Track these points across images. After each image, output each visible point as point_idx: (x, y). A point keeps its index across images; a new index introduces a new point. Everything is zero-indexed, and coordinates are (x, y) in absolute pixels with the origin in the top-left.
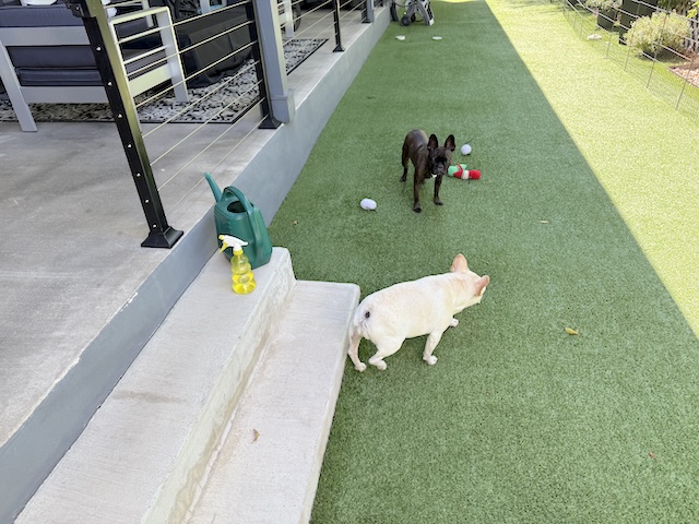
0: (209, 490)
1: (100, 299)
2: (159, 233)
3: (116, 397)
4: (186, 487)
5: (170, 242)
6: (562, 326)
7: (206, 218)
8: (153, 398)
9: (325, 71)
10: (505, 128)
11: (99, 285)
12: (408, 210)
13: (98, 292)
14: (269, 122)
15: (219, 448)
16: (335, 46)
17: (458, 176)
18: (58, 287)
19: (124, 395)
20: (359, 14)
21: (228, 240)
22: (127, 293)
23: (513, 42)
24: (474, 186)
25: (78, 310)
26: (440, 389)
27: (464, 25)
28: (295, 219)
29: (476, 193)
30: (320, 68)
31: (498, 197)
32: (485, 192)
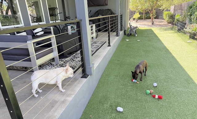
10: (167, 76)
14: (84, 76)
27: (146, 36)
28: (91, 114)
29: (162, 106)
30: (103, 52)
31: (172, 109)
32: (166, 106)
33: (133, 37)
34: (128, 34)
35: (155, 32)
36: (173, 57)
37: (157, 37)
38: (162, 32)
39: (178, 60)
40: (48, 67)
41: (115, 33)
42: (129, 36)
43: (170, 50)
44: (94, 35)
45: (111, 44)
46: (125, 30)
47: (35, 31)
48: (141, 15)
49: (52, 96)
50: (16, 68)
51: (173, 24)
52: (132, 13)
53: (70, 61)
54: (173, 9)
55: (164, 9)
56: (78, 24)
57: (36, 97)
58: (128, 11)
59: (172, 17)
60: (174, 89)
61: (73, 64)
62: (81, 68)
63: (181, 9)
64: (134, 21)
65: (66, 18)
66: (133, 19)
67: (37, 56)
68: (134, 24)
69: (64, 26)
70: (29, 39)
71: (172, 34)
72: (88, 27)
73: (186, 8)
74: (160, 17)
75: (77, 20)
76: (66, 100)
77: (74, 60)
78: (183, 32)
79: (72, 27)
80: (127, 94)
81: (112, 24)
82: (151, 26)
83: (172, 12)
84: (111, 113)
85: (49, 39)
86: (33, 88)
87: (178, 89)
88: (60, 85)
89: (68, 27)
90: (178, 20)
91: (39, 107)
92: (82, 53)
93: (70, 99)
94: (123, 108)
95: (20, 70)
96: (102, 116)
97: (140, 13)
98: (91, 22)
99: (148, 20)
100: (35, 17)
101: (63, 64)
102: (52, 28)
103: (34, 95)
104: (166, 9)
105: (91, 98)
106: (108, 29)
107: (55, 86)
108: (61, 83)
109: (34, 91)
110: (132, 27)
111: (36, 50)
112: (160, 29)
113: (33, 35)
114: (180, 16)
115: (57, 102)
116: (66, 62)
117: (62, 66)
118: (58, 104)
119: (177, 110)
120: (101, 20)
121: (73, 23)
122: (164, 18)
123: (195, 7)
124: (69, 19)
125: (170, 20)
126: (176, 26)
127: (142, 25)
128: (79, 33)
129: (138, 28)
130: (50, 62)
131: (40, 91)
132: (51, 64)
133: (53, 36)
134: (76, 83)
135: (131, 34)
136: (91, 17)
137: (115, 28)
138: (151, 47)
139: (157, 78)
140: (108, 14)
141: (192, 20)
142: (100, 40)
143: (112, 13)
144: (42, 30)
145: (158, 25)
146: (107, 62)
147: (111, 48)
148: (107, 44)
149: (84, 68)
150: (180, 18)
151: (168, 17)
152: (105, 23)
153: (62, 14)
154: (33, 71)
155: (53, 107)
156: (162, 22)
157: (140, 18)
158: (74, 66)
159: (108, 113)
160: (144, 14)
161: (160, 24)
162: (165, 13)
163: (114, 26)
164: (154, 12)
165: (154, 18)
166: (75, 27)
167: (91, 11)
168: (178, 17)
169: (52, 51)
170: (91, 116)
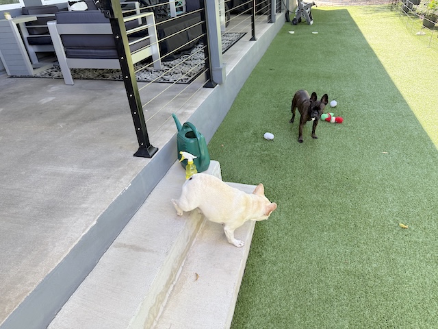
0: (168, 309)
1: (109, 186)
2: (145, 149)
3: (115, 246)
4: (154, 305)
5: (151, 154)
6: (397, 222)
7: (172, 141)
8: (138, 249)
9: (245, 52)
10: (359, 91)
11: (108, 178)
12: (295, 141)
13: (108, 182)
14: (210, 84)
15: (174, 283)
16: (251, 37)
17: (328, 120)
18: (84, 178)
19: (120, 246)
20: (266, 17)
21: (185, 155)
22: (125, 183)
23: (365, 36)
24: (338, 127)
25: (96, 192)
26: (314, 257)
27: (332, 25)
31: (354, 135)
32: (346, 131)
33: (305, 26)
34: (294, 20)
38: (368, 16)
42: (295, 24)
46: (288, 12)
60: (366, 110)
82: (347, 3)
84: (254, 141)
96: (240, 146)
102: (137, 4)
110: (302, 3)
112: (366, 9)
127: (328, 2)
132: (147, 71)
138: (340, 45)
147: (256, 43)
159: (250, 142)
166: (183, 3)
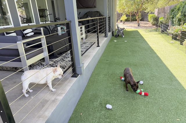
10: (152, 74)
14: (75, 75)
17: (140, 93)
27: (133, 37)
28: (81, 112)
29: (148, 102)
30: (93, 52)
31: (157, 105)
32: (152, 102)
33: (121, 38)
34: (116, 35)
35: (141, 33)
36: (158, 57)
37: (143, 38)
38: (147, 33)
39: (162, 59)
40: (38, 67)
41: (104, 34)
42: (117, 37)
43: (154, 50)
44: (84, 36)
45: (100, 45)
46: (113, 32)
47: (25, 32)
48: (128, 17)
49: (43, 95)
50: (6, 69)
51: (157, 26)
52: (120, 15)
53: (61, 61)
54: (157, 12)
55: (148, 12)
56: (68, 25)
57: (27, 96)
58: (116, 13)
59: (156, 19)
60: (159, 86)
61: (63, 64)
62: (71, 68)
63: (164, 12)
64: (121, 23)
65: (56, 19)
66: (120, 20)
67: (27, 56)
68: (121, 26)
69: (54, 27)
70: (19, 39)
71: (156, 35)
72: (78, 28)
73: (168, 11)
74: (145, 19)
75: (66, 21)
76: (56, 99)
77: (64, 61)
78: (166, 34)
79: (62, 28)
80: (116, 92)
81: (101, 25)
82: (137, 28)
83: (156, 14)
84: (100, 110)
85: (39, 40)
86: (23, 88)
87: (163, 86)
88: (50, 85)
89: (58, 28)
90: (161, 22)
91: (30, 107)
92: (72, 53)
93: (60, 98)
94: (112, 105)
95: (10, 71)
96: (92, 114)
97: (127, 15)
98: (80, 24)
99: (134, 22)
100: (25, 18)
101: (53, 64)
102: (42, 29)
103: (24, 95)
104: (151, 12)
105: (81, 96)
106: (96, 31)
107: (45, 85)
108: (51, 83)
109: (24, 91)
110: (119, 28)
111: (26, 51)
112: (145, 30)
113: (23, 36)
114: (164, 19)
115: (48, 101)
116: (56, 62)
117: (52, 66)
118: (49, 103)
119: (162, 106)
120: (90, 21)
121: (63, 24)
122: (149, 20)
123: (176, 10)
124: (59, 20)
125: (154, 22)
126: (160, 28)
127: (129, 27)
128: (69, 33)
129: (125, 30)
130: (40, 62)
131: (31, 91)
132: (42, 65)
133: (43, 37)
134: (66, 83)
135: (118, 35)
136: (81, 18)
137: (104, 29)
138: (138, 47)
139: (143, 76)
140: (97, 15)
141: (174, 22)
142: (89, 41)
143: (100, 15)
144: (32, 31)
145: (143, 27)
146: (97, 62)
147: (100, 48)
148: (96, 44)
149: (74, 68)
150: (164, 21)
151: (152, 20)
152: (94, 25)
153: (52, 16)
154: (24, 72)
155: (43, 106)
156: (148, 24)
157: (127, 20)
158: (64, 66)
159: (98, 111)
160: (130, 16)
161: (146, 25)
162: (150, 16)
163: (102, 27)
164: (139, 15)
165: (139, 20)
166: (65, 28)
167: (80, 13)
168: (161, 19)
169: (42, 52)
170: (81, 114)
